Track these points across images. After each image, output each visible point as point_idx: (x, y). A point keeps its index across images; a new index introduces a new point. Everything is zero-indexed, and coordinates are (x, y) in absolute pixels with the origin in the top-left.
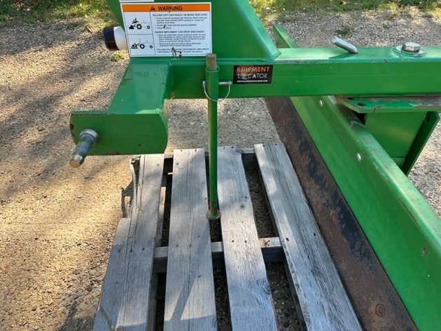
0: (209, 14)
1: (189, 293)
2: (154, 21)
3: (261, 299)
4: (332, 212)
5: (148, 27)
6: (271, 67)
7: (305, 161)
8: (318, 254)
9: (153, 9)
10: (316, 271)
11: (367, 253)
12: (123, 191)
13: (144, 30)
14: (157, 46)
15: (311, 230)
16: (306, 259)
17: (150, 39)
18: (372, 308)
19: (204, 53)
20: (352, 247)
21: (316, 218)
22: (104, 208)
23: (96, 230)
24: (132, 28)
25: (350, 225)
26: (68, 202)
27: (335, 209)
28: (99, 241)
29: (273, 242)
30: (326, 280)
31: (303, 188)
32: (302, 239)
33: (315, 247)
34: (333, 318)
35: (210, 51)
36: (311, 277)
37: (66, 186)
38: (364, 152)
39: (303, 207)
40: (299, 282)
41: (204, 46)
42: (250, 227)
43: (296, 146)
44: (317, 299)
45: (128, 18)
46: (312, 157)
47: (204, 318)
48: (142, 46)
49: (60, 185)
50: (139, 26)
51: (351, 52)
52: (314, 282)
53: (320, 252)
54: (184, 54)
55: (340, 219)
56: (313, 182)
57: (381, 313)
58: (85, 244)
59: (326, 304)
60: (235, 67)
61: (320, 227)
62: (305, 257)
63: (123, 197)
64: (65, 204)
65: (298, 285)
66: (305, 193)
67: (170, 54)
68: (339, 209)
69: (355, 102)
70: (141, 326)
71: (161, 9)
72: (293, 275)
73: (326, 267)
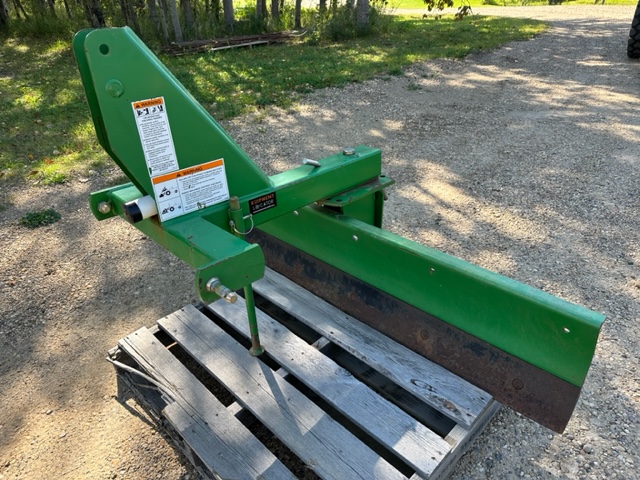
0: (223, 167)
1: (291, 416)
2: (181, 184)
3: (348, 382)
4: (349, 294)
5: (176, 191)
6: (274, 193)
7: (300, 269)
8: (359, 329)
9: (179, 175)
10: (368, 341)
11: (395, 303)
12: (116, 398)
13: (173, 195)
14: (185, 205)
15: (342, 317)
16: (356, 338)
17: (178, 201)
18: (419, 338)
19: (223, 199)
20: (381, 308)
21: (338, 307)
22: (109, 427)
23: (121, 451)
24: (162, 196)
25: (370, 293)
26: (51, 450)
27: (350, 290)
28: (137, 458)
29: (323, 342)
30: (378, 342)
31: (312, 292)
32: (341, 327)
33: (354, 326)
34: (401, 361)
35: (228, 196)
36: (368, 346)
37: (28, 437)
38: (359, 233)
39: (323, 305)
40: (363, 354)
41: (223, 193)
42: (296, 342)
43: (281, 261)
44: (383, 356)
45: (158, 189)
46: (305, 262)
47: (320, 422)
48: (172, 209)
49: (18, 440)
50: (168, 193)
51: (317, 167)
52: (372, 348)
53: (360, 327)
54: (207, 205)
55: (359, 295)
56: (317, 281)
57: (426, 336)
58: (123, 472)
59: (390, 356)
60: (250, 202)
61: (346, 312)
62: (353, 336)
63: (124, 404)
64: (49, 454)
65: (364, 357)
66: (315, 294)
67: (197, 208)
68: (354, 289)
69: (334, 200)
70: (275, 463)
71: (185, 173)
72: (355, 354)
73: (371, 334)
